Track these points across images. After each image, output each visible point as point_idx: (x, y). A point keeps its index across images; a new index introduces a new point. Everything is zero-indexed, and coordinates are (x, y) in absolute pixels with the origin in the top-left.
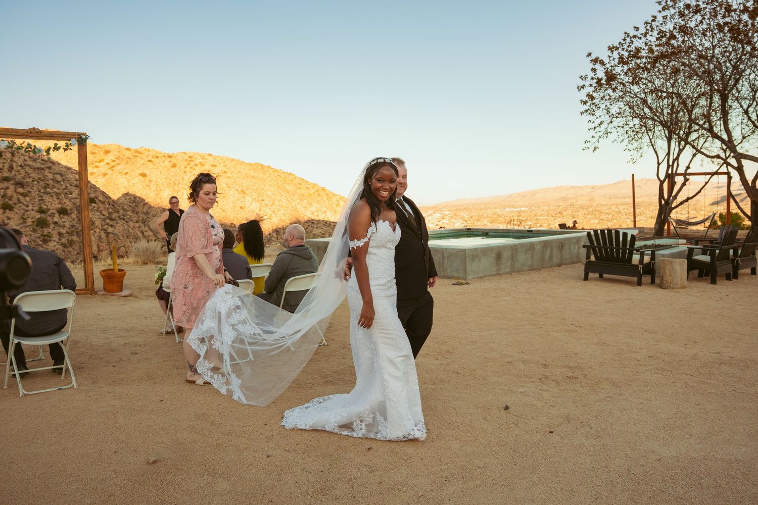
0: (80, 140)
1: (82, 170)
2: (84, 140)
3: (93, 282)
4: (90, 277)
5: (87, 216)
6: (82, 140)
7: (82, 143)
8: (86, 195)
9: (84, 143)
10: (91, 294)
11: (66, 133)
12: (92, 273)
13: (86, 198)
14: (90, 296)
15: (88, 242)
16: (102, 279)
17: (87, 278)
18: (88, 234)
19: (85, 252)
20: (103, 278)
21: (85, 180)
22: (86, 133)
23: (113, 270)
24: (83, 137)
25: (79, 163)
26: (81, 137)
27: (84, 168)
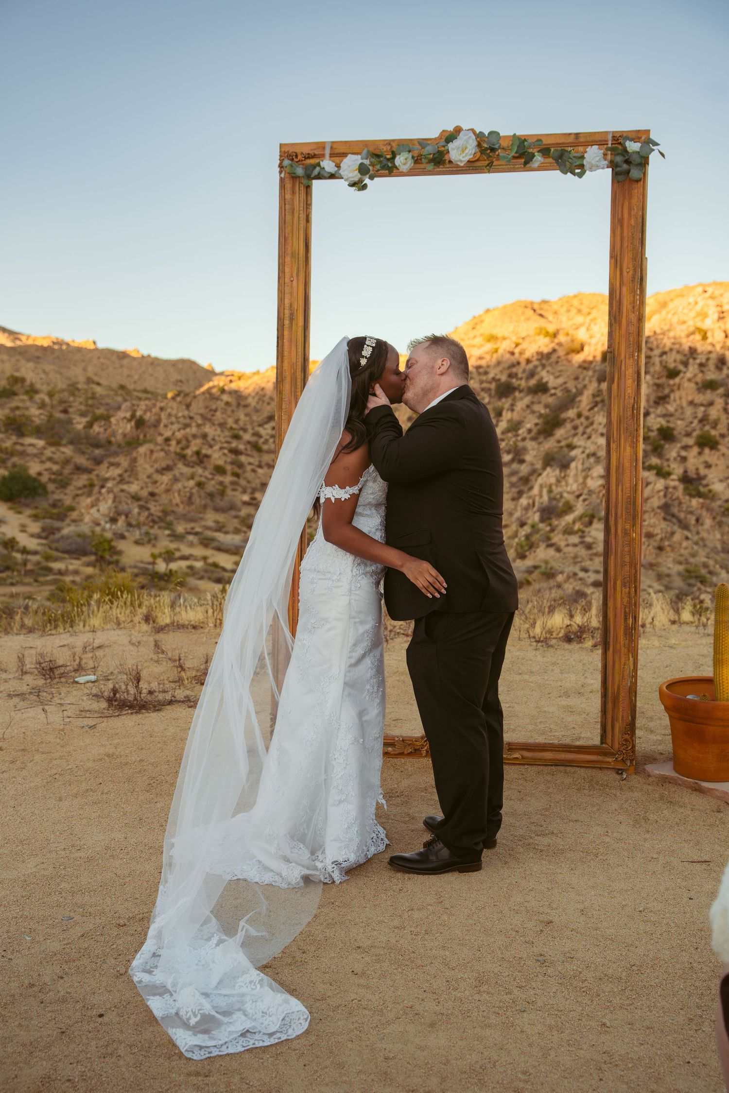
0: (619, 159)
1: (622, 284)
2: (636, 159)
3: (631, 727)
4: (623, 704)
5: (627, 464)
6: (628, 162)
7: (628, 172)
8: (629, 382)
9: (635, 173)
10: (619, 772)
11: (571, 139)
12: (633, 691)
13: (629, 391)
14: (613, 775)
15: (622, 566)
16: (667, 721)
17: (610, 705)
18: (626, 533)
19: (610, 604)
20: (670, 716)
21: (629, 323)
22: (647, 132)
23: (709, 681)
24: (633, 147)
25: (613, 256)
26: (625, 150)
27: (627, 276)
